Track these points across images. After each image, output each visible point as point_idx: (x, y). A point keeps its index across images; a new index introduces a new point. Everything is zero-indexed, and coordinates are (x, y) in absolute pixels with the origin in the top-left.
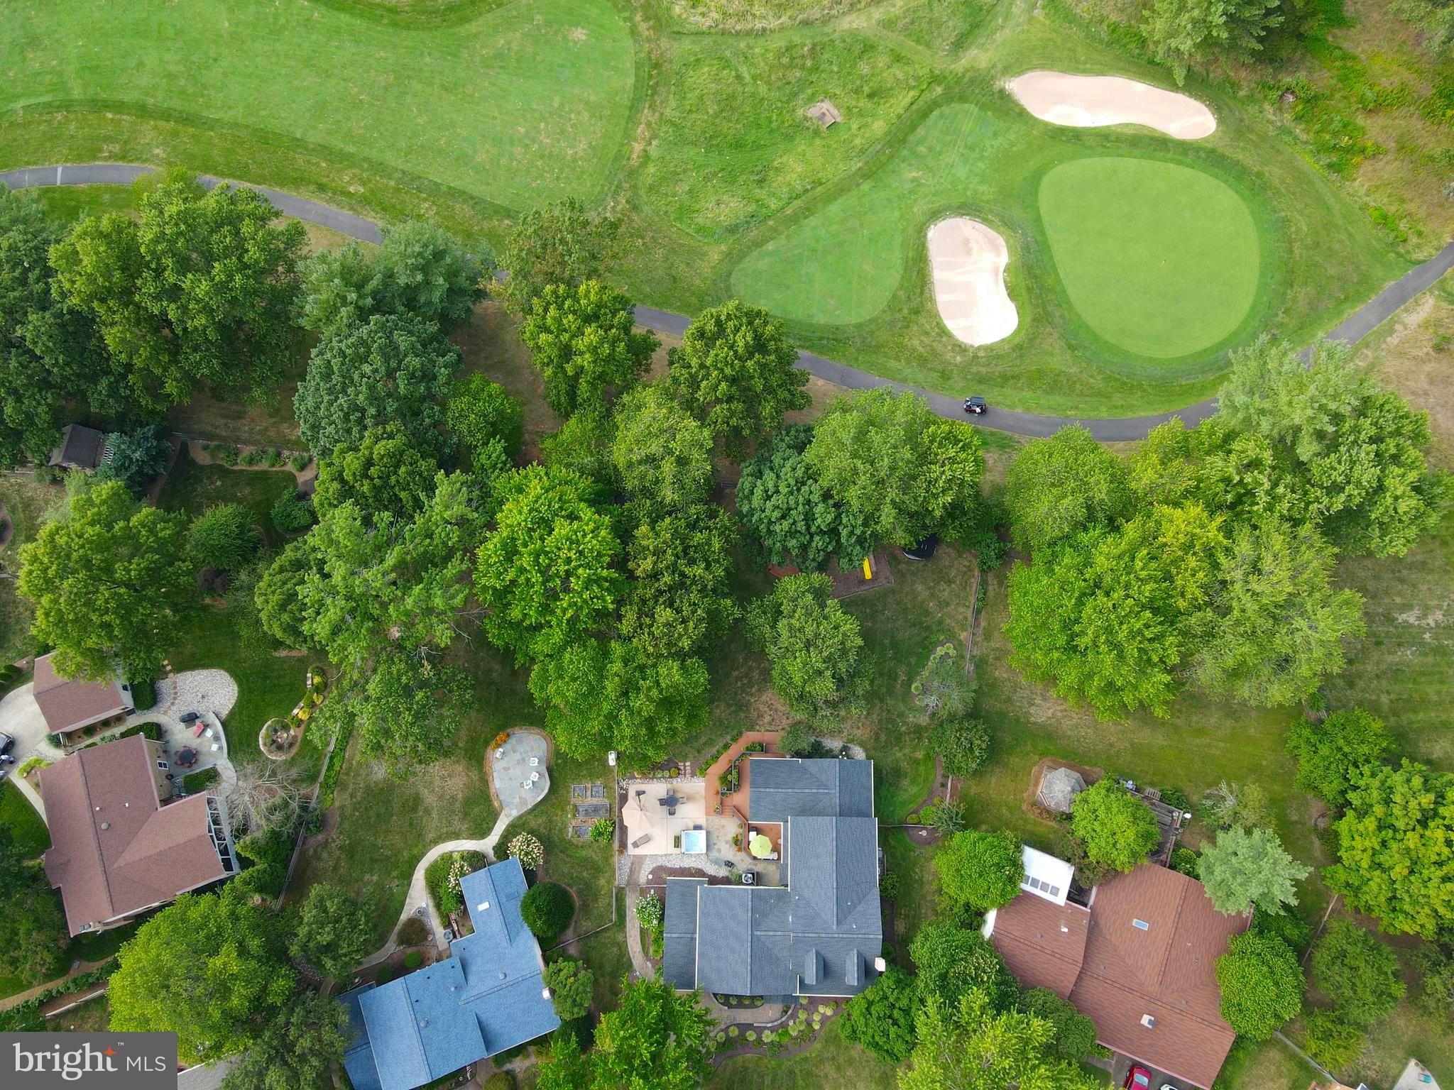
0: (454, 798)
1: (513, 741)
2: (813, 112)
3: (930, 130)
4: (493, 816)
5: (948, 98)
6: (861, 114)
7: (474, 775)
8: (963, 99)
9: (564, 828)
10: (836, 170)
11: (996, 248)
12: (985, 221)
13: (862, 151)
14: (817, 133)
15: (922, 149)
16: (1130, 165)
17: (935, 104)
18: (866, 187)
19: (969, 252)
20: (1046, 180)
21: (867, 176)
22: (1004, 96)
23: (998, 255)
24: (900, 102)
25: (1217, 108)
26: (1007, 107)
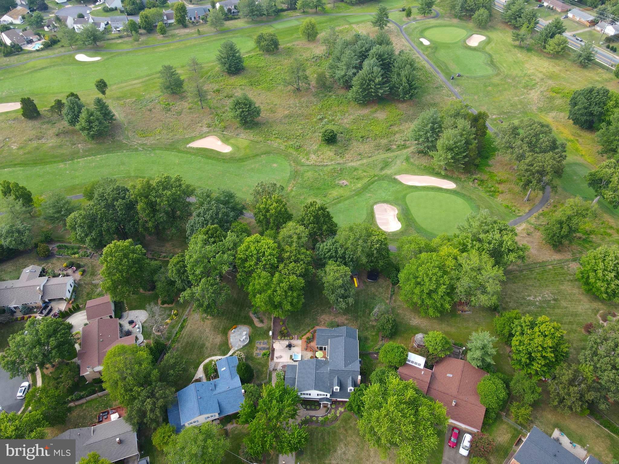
0: (216, 344)
1: (238, 328)
2: (341, 182)
3: (375, 186)
4: (229, 350)
5: (379, 179)
6: (354, 183)
7: (224, 338)
8: (383, 180)
9: (252, 354)
10: (347, 193)
11: (394, 210)
12: (390, 204)
13: (354, 190)
14: (341, 186)
15: (372, 190)
16: (432, 194)
17: (376, 181)
18: (356, 197)
19: (386, 211)
20: (408, 196)
21: (356, 195)
22: (395, 179)
23: (395, 211)
24: (366, 180)
25: (456, 183)
26: (396, 181)
